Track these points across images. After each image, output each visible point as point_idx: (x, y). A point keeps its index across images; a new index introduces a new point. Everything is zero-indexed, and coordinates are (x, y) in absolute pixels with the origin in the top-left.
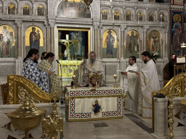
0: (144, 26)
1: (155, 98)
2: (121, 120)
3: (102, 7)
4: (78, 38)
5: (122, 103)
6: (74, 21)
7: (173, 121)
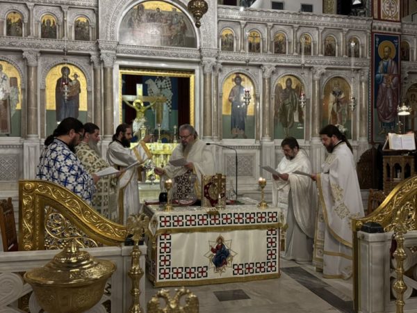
0: (315, 66)
1: (360, 233)
2: (276, 281)
3: (221, 23)
4: (163, 91)
5: (277, 242)
6: (158, 54)
7: (404, 285)
